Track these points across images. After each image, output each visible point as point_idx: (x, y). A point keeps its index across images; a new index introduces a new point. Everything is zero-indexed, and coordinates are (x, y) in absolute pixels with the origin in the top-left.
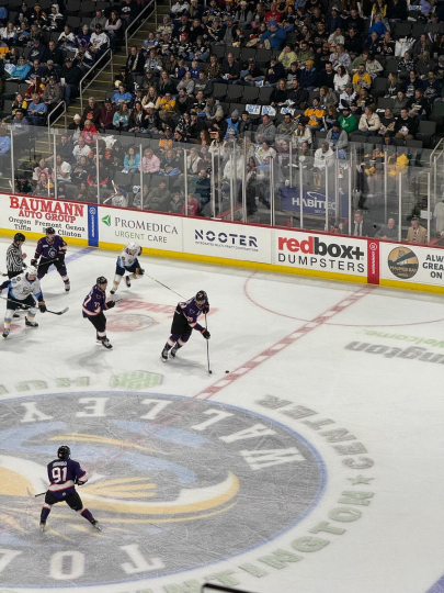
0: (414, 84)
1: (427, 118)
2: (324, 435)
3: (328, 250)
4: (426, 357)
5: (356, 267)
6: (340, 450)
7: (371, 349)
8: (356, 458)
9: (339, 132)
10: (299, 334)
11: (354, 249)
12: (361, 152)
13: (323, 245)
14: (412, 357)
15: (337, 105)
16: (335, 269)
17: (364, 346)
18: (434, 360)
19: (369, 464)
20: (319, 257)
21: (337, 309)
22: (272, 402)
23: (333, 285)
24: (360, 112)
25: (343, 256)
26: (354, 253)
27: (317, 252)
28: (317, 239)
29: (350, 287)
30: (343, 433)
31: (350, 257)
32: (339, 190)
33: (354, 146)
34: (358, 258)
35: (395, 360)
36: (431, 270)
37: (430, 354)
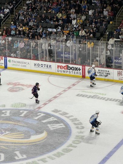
0: (94, 22)
1: (98, 32)
2: (71, 120)
3: (71, 68)
4: (98, 98)
5: (79, 73)
6: (75, 124)
7: (83, 96)
8: (79, 126)
9: (74, 36)
10: (63, 92)
11: (78, 68)
12: (80, 41)
13: (70, 67)
14: (95, 98)
15: (73, 29)
16: (73, 74)
17: (82, 95)
18: (101, 99)
19: (83, 128)
20: (68, 70)
21: (74, 85)
22: (56, 111)
23: (73, 78)
24: (79, 30)
25: (75, 70)
26: (78, 69)
27: (68, 69)
28: (68, 66)
29: (77, 79)
30: (76, 119)
31: (77, 70)
32: (74, 52)
33: (78, 40)
34: (79, 71)
35: (90, 99)
36: (99, 74)
37: (99, 97)
